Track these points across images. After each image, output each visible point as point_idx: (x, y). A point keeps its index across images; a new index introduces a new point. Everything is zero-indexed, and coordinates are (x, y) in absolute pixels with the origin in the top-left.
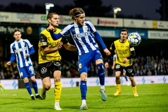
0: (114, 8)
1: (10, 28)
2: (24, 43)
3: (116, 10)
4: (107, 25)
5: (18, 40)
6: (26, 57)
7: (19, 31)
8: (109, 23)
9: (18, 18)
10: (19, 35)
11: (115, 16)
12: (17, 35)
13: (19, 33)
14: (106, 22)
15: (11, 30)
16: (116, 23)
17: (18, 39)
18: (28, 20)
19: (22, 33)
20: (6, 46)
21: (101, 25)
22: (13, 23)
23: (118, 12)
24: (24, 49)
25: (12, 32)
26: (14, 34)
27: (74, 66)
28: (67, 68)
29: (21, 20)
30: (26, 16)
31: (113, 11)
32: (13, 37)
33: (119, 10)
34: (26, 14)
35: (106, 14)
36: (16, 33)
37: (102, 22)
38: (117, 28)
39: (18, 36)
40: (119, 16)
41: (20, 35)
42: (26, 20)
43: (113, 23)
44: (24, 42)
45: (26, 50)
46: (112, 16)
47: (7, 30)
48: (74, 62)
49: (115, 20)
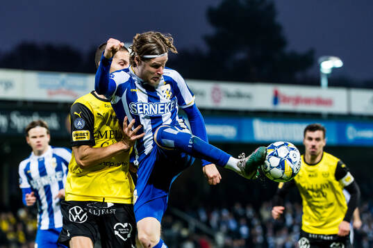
0: (321, 59)
1: (18, 116)
2: (55, 160)
3: (329, 65)
4: (302, 108)
5: (40, 153)
6: (58, 200)
7: (42, 125)
8: (308, 101)
9: (42, 86)
10: (42, 136)
11: (324, 82)
12: (35, 137)
13: (44, 131)
14: (297, 100)
15: (19, 122)
16: (328, 102)
17: (40, 149)
18: (68, 92)
19: (51, 132)
20: (6, 168)
21: (282, 107)
22: (25, 102)
23: (334, 69)
24: (53, 178)
25: (24, 129)
26: (28, 135)
27: (204, 228)
28: (185, 233)
29: (50, 94)
30: (63, 83)
31: (319, 67)
32: (26, 142)
33: (337, 63)
34: (63, 77)
35: (299, 75)
36: (32, 132)
37: (286, 100)
38: (331, 117)
39: (38, 139)
40: (337, 80)
41: (47, 139)
42: (64, 93)
43: (320, 101)
44: (54, 155)
45: (60, 179)
46: (315, 82)
47: (10, 121)
48: (203, 216)
49: (324, 92)
